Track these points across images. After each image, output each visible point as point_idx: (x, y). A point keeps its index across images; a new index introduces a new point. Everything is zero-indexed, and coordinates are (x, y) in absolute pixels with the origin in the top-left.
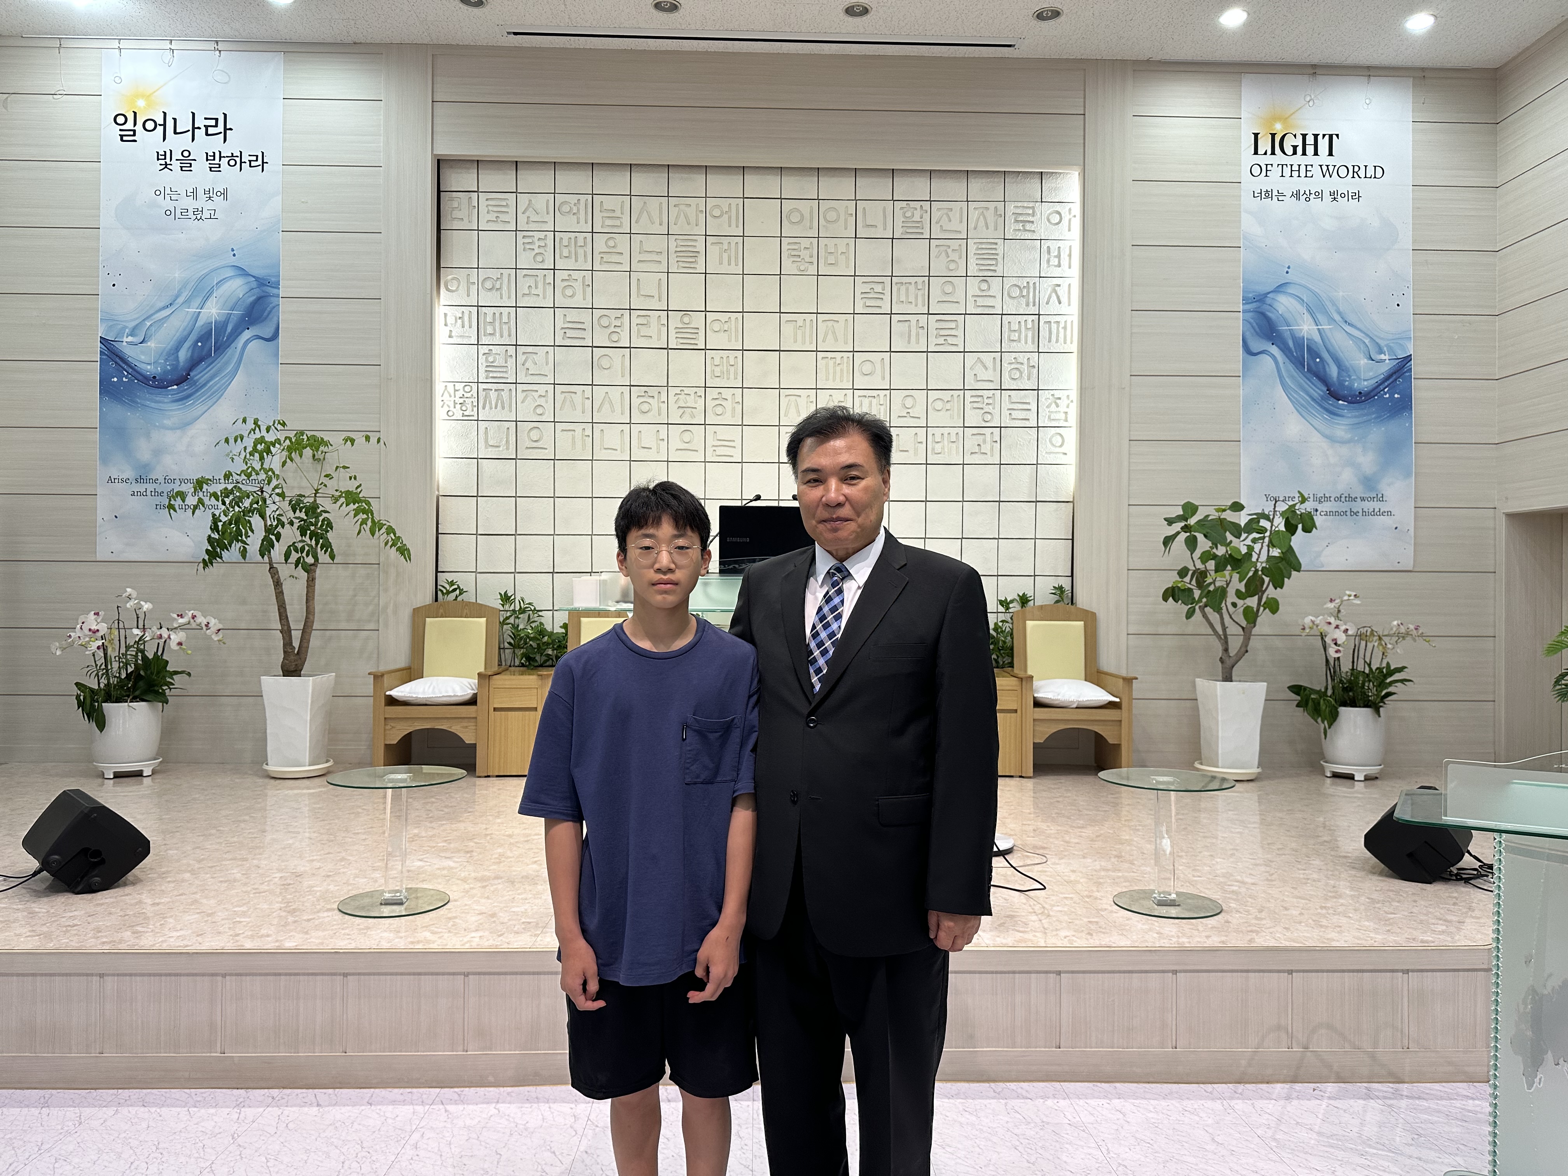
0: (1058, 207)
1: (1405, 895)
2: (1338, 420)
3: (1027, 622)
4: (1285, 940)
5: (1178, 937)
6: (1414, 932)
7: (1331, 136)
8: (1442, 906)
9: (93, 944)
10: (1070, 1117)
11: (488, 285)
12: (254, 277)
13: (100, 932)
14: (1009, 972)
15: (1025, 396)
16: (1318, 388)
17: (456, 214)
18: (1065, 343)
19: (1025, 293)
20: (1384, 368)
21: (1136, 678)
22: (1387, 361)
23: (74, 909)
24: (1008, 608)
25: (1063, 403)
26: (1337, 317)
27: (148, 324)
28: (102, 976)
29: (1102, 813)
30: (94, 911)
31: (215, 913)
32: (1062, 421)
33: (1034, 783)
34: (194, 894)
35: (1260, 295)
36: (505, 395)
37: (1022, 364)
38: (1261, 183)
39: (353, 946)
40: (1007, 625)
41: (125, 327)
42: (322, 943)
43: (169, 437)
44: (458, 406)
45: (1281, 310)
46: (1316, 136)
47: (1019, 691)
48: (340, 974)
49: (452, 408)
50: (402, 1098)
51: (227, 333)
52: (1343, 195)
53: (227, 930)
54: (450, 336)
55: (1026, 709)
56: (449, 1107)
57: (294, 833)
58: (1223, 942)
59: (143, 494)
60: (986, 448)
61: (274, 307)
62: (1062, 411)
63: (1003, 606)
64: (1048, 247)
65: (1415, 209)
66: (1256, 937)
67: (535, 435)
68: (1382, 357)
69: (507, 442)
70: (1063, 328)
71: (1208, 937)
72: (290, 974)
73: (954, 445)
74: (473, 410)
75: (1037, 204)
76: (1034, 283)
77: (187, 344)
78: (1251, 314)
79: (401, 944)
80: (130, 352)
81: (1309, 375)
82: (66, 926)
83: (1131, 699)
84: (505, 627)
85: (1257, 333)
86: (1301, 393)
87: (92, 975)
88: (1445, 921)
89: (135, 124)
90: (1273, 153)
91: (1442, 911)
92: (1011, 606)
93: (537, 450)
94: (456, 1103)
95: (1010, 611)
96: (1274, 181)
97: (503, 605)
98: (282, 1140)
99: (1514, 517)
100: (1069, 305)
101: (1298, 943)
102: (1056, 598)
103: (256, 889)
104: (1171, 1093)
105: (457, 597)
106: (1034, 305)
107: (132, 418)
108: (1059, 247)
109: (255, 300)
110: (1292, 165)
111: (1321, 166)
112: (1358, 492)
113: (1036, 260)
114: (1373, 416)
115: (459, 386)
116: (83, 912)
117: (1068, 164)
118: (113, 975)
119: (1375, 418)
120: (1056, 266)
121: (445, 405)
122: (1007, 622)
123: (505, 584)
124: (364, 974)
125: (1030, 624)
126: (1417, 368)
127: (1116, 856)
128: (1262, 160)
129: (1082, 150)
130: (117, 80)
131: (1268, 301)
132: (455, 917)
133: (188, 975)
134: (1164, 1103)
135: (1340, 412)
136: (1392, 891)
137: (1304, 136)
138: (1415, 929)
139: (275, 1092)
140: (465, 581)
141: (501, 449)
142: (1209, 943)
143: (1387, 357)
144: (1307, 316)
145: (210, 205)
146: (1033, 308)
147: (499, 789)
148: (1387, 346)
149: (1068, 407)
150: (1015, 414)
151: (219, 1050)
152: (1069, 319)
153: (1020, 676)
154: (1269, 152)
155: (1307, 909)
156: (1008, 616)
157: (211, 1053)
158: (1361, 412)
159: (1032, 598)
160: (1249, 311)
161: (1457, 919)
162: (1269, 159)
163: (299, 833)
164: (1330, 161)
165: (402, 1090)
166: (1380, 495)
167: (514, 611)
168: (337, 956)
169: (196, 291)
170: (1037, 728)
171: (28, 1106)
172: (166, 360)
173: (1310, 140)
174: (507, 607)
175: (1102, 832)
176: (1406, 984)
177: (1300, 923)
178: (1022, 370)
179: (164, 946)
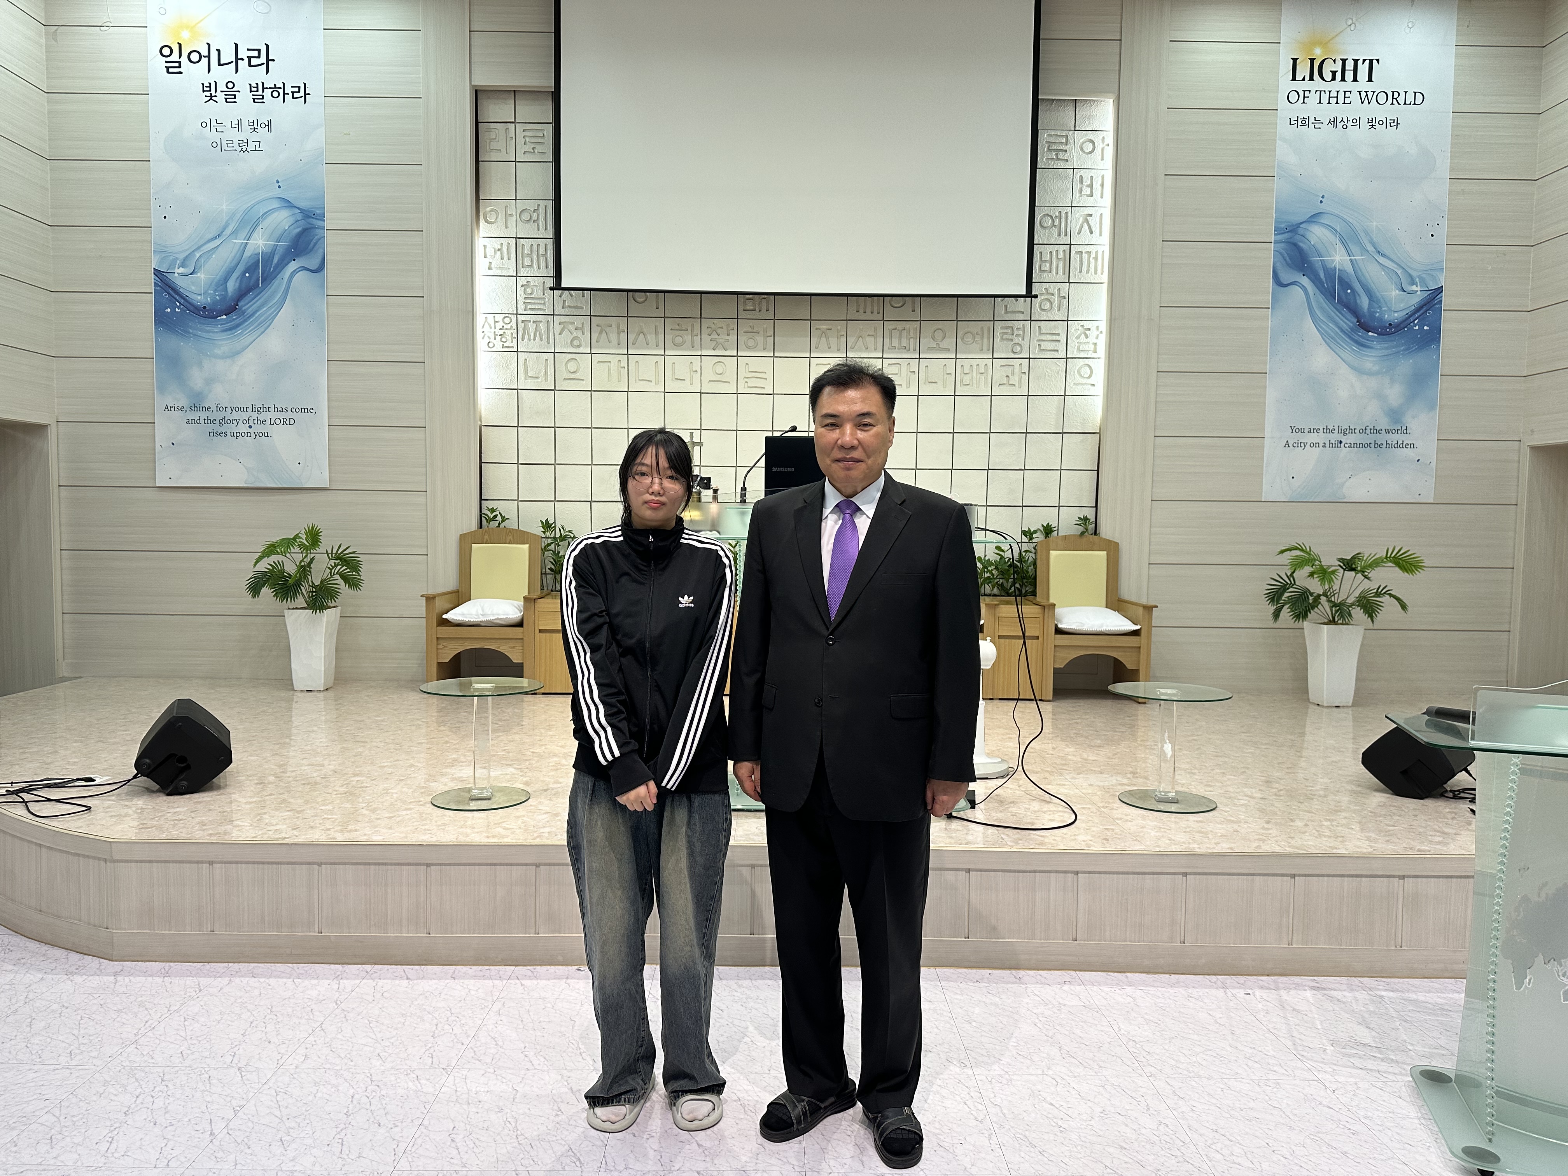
0: (1091, 136)
1: (1406, 811)
2: (1367, 352)
3: (1051, 551)
4: (1289, 847)
5: (1189, 843)
6: (1412, 842)
7: (1371, 61)
8: (1441, 820)
9: (200, 835)
10: (1085, 1001)
11: (526, 216)
12: (299, 208)
13: (205, 825)
14: (1030, 872)
15: (1055, 327)
16: (1348, 320)
17: (494, 145)
18: (1096, 273)
19: (1057, 223)
20: (1415, 300)
21: (1157, 607)
22: (1419, 293)
23: (177, 806)
24: (1031, 538)
25: (1092, 334)
26: (1370, 248)
27: (198, 255)
28: (211, 863)
29: (1119, 734)
30: (195, 808)
31: (303, 811)
32: (1091, 352)
33: (1053, 706)
34: (280, 794)
35: (1293, 225)
36: (542, 327)
37: (1053, 295)
38: (1299, 110)
39: (434, 839)
40: (1030, 554)
41: (177, 259)
42: (406, 837)
43: (221, 365)
44: (498, 338)
45: (1313, 240)
46: (1356, 61)
47: (1042, 618)
48: (424, 864)
49: (492, 340)
50: (481, 974)
51: (274, 264)
52: (1381, 123)
53: (318, 825)
54: (490, 268)
55: (1047, 636)
56: (523, 982)
57: (362, 742)
58: (1231, 848)
59: (197, 422)
60: (1014, 380)
61: (319, 239)
62: (1091, 342)
63: (1026, 536)
64: (1081, 176)
65: (1455, 136)
66: (1262, 845)
67: (572, 366)
68: (1414, 288)
69: (546, 373)
70: (1093, 258)
71: (1217, 844)
72: (379, 864)
73: (983, 377)
74: (512, 342)
75: (1071, 133)
76: (1067, 213)
77: (236, 275)
78: (1283, 245)
79: (477, 838)
80: (181, 283)
81: (1339, 307)
82: (174, 820)
83: (1150, 627)
84: (546, 553)
85: (1288, 265)
86: (1331, 325)
87: (202, 862)
88: (1444, 833)
89: (180, 56)
90: (1311, 79)
91: (1441, 825)
92: (1034, 536)
93: (574, 381)
94: (530, 978)
95: (1033, 541)
96: (1312, 108)
97: (544, 533)
98: (380, 1006)
99: (1539, 450)
100: (1101, 235)
101: (1302, 850)
102: (1081, 529)
103: (336, 791)
104: (1178, 982)
105: (499, 524)
106: (1066, 235)
107: (186, 348)
108: (1092, 177)
109: (300, 231)
110: (1330, 92)
111: (1360, 92)
112: (1383, 423)
113: (1068, 190)
114: (1402, 348)
115: (499, 318)
116: (186, 809)
117: (1103, 92)
118: (221, 862)
119: (1404, 350)
120: (1088, 196)
121: (486, 337)
122: (1031, 552)
123: (545, 512)
124: (445, 864)
125: (1053, 553)
126: (1447, 300)
127: (1132, 773)
128: (1300, 86)
129: (1117, 77)
130: (162, 11)
131: (1301, 231)
132: (524, 816)
133: (288, 863)
134: (1171, 991)
135: (1369, 343)
136: (1395, 806)
137: (1344, 61)
138: (1413, 840)
139: (368, 967)
140: (507, 509)
141: (540, 380)
142: (1217, 849)
143: (1419, 289)
144: (1339, 246)
145: (255, 137)
146: (1065, 238)
147: (547, 705)
148: (1420, 277)
149: (1097, 338)
150: (1044, 345)
151: (317, 930)
152: (1100, 249)
153: (1042, 604)
154: (1307, 78)
155: (1312, 821)
156: (1032, 546)
157: (310, 932)
158: (1391, 344)
159: (1056, 528)
160: (1281, 242)
161: (1454, 831)
162: (1307, 85)
163: (366, 742)
164: (1370, 87)
165: (481, 967)
166: (1404, 428)
167: (555, 538)
168: (421, 848)
169: (243, 222)
170: (1057, 654)
171: (151, 976)
172: (215, 291)
173: (1350, 65)
174: (548, 534)
175: (1119, 751)
176: (1401, 889)
177: (1305, 832)
178: (1052, 300)
179: (265, 837)
